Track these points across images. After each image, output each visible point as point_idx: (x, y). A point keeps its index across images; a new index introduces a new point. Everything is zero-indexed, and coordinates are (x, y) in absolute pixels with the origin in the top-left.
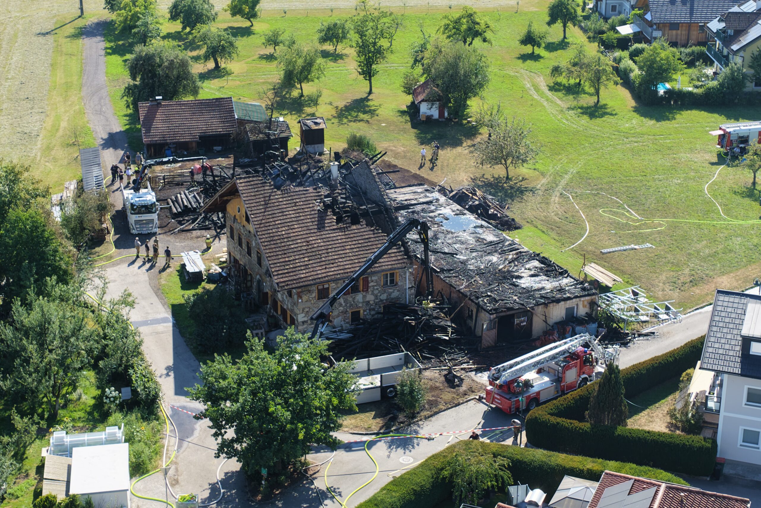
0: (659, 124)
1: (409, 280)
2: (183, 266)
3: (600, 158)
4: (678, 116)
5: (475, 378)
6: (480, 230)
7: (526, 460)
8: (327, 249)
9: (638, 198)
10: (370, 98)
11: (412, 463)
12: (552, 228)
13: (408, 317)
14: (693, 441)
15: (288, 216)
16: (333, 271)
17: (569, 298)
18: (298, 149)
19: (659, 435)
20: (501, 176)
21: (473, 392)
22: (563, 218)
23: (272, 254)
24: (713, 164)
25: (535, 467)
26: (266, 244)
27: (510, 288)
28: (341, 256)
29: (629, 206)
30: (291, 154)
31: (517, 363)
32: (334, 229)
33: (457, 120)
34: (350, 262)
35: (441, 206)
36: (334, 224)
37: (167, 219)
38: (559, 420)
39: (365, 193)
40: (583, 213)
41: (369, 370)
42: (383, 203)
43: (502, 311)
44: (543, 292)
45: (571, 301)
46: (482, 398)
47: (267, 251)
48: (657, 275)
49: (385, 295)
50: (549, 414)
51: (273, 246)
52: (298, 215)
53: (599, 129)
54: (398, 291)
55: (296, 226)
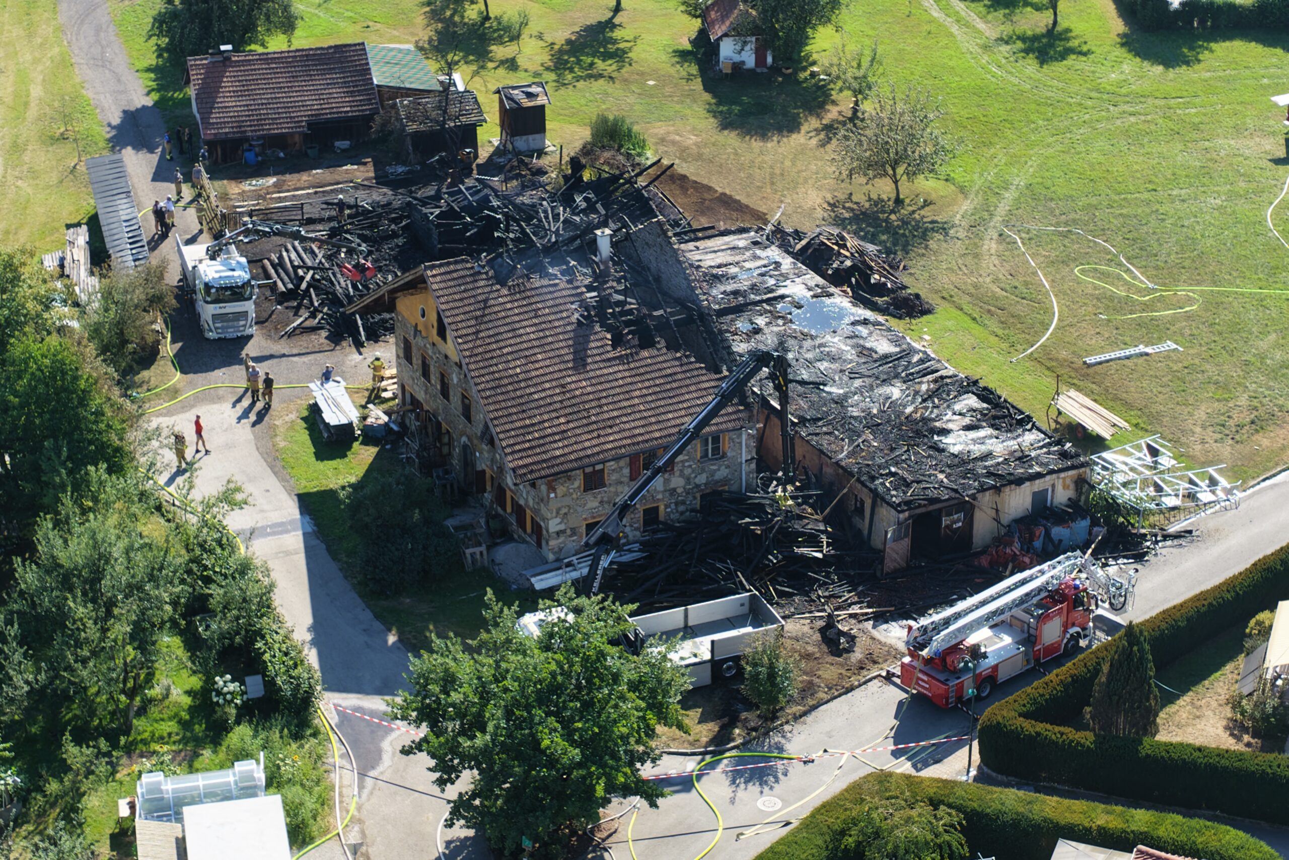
0: (1172, 73)
1: (747, 446)
2: (315, 410)
3: (1068, 152)
4: (1205, 55)
5: (875, 633)
6: (863, 330)
7: (988, 810)
8: (599, 399)
9: (1144, 241)
10: (617, 21)
11: (780, 810)
12: (989, 311)
13: (748, 520)
14: (1279, 766)
15: (525, 338)
16: (612, 440)
17: (1039, 475)
18: (496, 143)
19: (1219, 755)
20: (885, 197)
21: (875, 662)
22: (1008, 287)
23: (500, 413)
24: (1278, 162)
25: (1004, 824)
26: (488, 393)
27: (930, 456)
28: (625, 411)
29: (1128, 259)
30: (484, 154)
31: (958, 616)
32: (609, 360)
33: (790, 71)
34: (642, 422)
35: (785, 277)
36: (609, 348)
37: (267, 304)
38: (1041, 727)
39: (658, 279)
40: (1045, 275)
41: (686, 627)
42: (693, 302)
43: (920, 506)
44: (989, 463)
45: (1042, 480)
46: (893, 675)
47: (492, 408)
48: (1190, 409)
49: (704, 476)
50: (1020, 715)
51: (500, 398)
52: (541, 334)
53: (1061, 85)
54: (728, 467)
55: (540, 357)
